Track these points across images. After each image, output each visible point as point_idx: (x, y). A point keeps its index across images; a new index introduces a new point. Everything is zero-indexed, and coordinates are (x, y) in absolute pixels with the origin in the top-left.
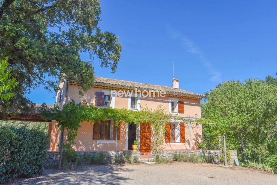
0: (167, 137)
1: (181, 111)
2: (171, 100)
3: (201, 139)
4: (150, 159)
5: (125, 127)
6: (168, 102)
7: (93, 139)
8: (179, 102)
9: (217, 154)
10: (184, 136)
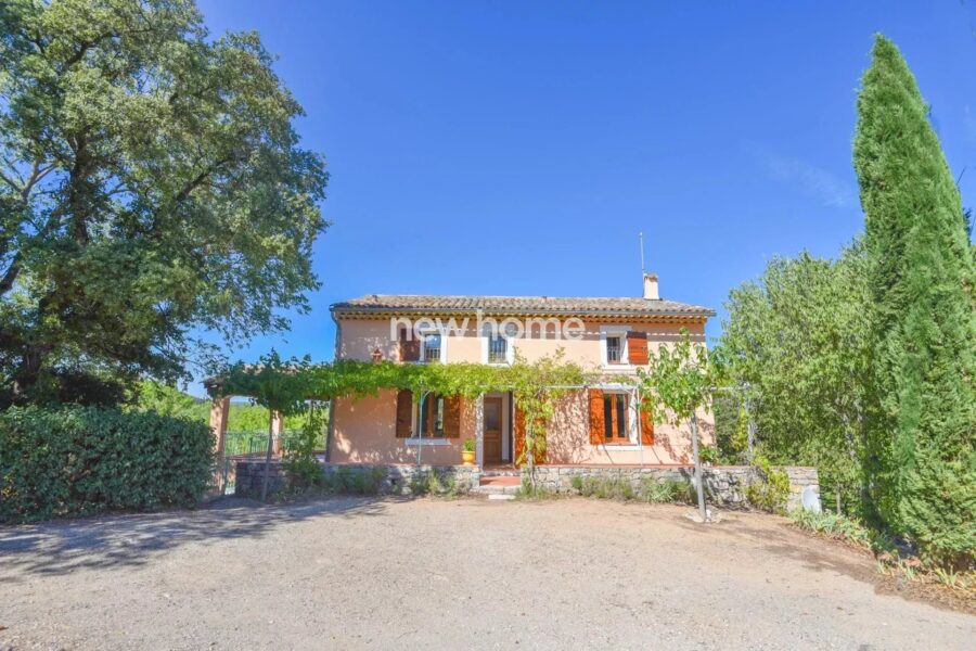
0: (594, 430)
1: (639, 358)
2: (605, 331)
3: (711, 434)
4: (507, 488)
5: (474, 406)
6: (597, 338)
7: (397, 436)
8: (631, 335)
9: (735, 480)
10: (649, 427)
